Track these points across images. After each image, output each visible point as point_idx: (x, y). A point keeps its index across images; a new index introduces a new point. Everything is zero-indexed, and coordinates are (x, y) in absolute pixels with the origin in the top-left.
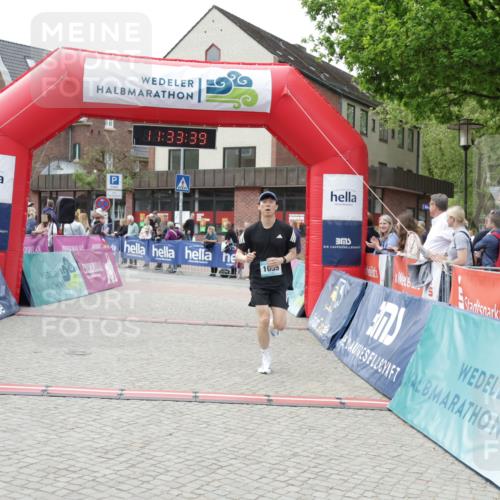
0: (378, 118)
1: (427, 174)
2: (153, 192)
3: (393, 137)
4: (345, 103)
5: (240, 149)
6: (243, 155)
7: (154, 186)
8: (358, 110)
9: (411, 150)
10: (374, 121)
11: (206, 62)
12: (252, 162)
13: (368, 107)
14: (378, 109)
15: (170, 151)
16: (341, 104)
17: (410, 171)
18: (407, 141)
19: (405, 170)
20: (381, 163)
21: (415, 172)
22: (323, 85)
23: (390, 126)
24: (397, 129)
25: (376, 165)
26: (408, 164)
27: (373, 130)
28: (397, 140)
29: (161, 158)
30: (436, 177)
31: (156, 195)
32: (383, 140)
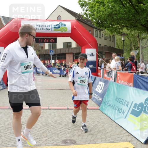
0: (104, 33)
1: (118, 48)
2: (45, 55)
3: (108, 38)
4: (95, 30)
5: (67, 43)
6: (68, 44)
7: (45, 53)
8: (98, 31)
9: (113, 42)
10: (103, 34)
11: (58, 20)
12: (71, 46)
13: (101, 30)
14: (103, 31)
15: (49, 44)
16: (94, 30)
17: (113, 47)
18: (112, 39)
19: (112, 47)
20: (105, 45)
21: (114, 47)
22: (89, 25)
23: (107, 35)
24: (109, 36)
25: (104, 46)
26: (112, 45)
27: (103, 36)
28: (109, 39)
29: (47, 46)
30: (120, 49)
31: (45, 56)
32: (105, 39)
